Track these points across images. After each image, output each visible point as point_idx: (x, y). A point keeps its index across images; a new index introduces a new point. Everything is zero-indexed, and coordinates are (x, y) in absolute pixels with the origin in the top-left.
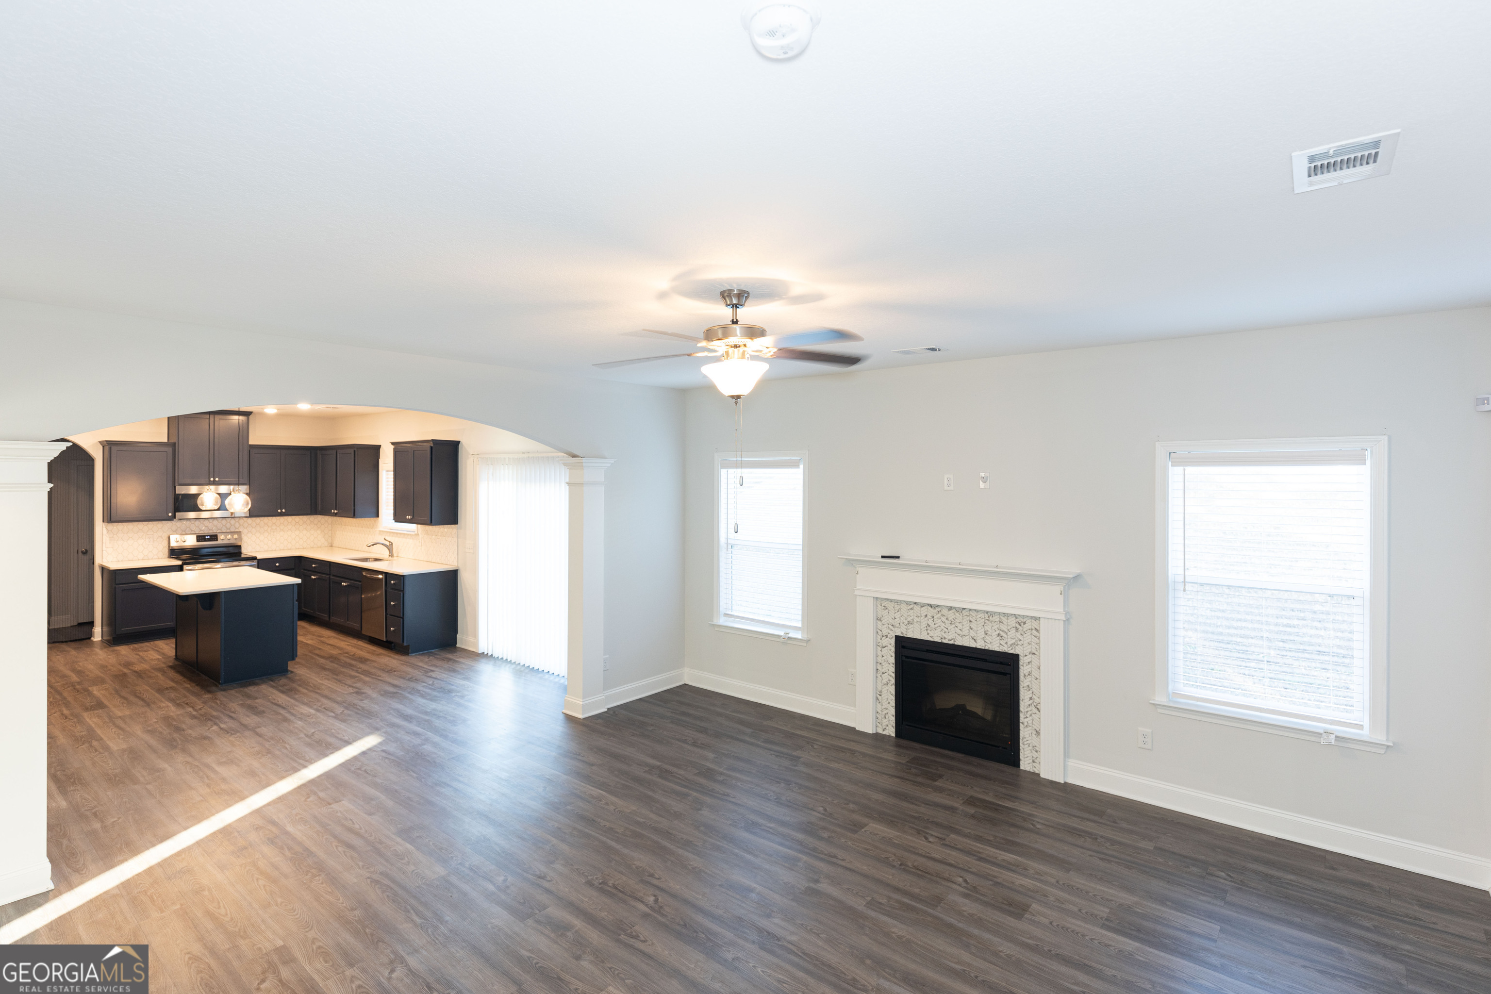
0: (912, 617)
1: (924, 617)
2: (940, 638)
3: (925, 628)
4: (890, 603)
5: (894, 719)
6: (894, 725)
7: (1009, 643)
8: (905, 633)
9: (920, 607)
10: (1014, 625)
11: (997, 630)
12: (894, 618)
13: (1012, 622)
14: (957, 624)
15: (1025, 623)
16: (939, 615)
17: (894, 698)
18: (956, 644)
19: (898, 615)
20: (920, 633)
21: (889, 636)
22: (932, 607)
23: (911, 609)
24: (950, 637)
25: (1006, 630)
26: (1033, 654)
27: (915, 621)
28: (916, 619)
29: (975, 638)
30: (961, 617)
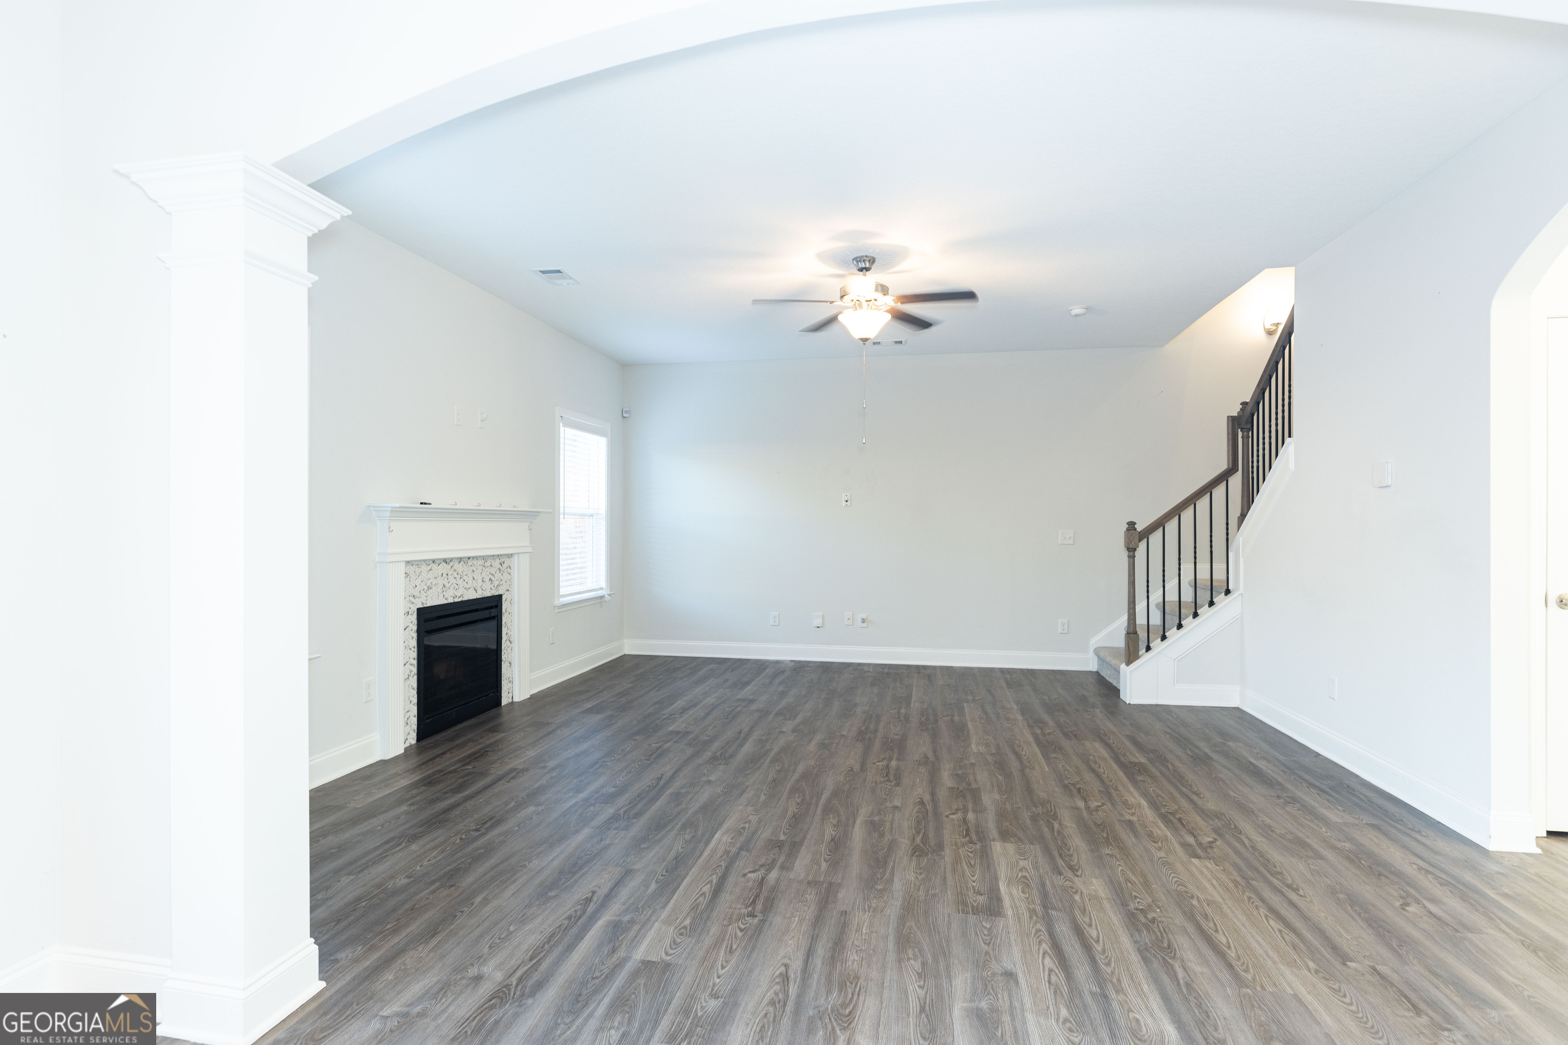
0: (430, 581)
1: (440, 576)
2: (452, 598)
3: (442, 590)
4: (411, 567)
5: (416, 719)
6: (416, 728)
7: (495, 586)
8: (424, 602)
9: (437, 565)
10: (498, 567)
11: (489, 574)
12: (415, 587)
13: (496, 563)
14: (465, 577)
15: (504, 563)
16: (452, 570)
17: (415, 692)
18: (464, 600)
19: (418, 582)
20: (437, 598)
21: (410, 613)
22: (446, 563)
23: (431, 570)
24: (459, 595)
25: (494, 573)
26: (508, 590)
27: (433, 584)
28: (435, 581)
29: (476, 589)
30: (467, 569)
